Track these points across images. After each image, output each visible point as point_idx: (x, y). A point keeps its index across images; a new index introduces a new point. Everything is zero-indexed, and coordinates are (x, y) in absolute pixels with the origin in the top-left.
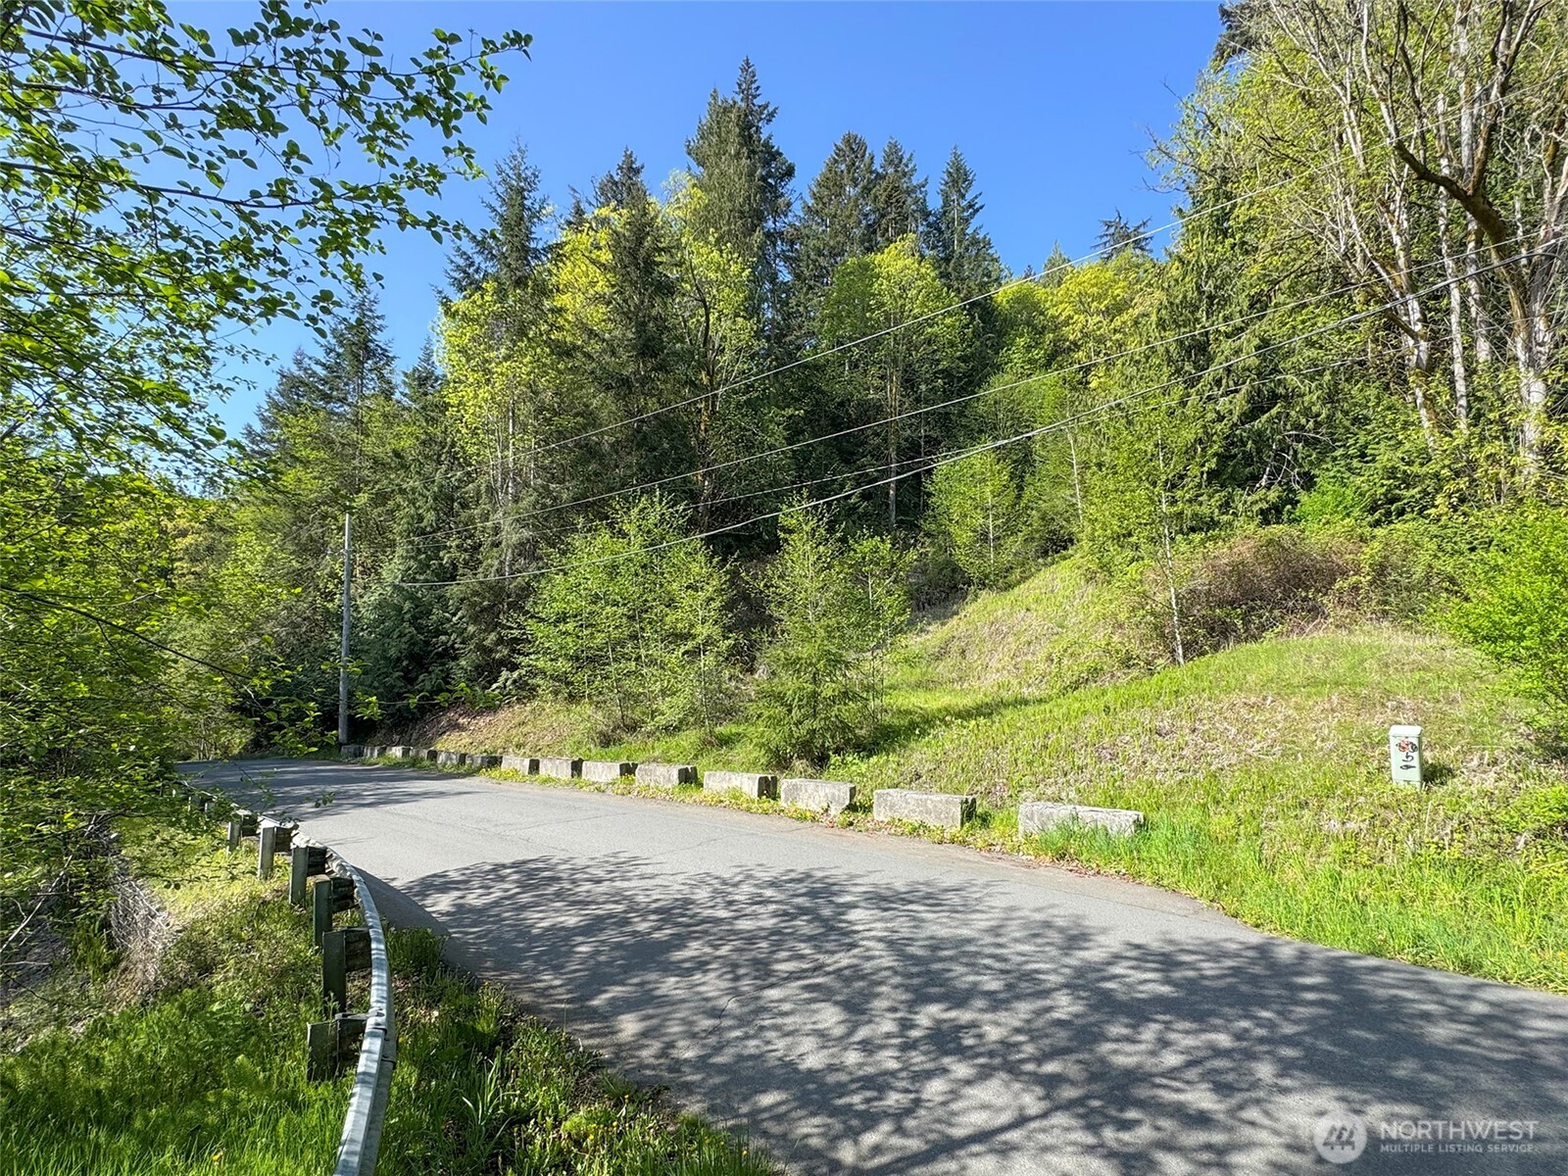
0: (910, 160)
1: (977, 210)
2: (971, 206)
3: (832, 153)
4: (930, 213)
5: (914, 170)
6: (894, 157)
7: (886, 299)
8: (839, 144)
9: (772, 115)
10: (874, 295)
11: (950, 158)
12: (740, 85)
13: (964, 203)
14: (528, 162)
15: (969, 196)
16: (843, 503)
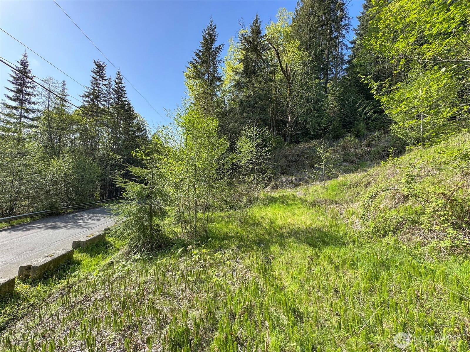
14: (214, 25)
16: (363, 116)
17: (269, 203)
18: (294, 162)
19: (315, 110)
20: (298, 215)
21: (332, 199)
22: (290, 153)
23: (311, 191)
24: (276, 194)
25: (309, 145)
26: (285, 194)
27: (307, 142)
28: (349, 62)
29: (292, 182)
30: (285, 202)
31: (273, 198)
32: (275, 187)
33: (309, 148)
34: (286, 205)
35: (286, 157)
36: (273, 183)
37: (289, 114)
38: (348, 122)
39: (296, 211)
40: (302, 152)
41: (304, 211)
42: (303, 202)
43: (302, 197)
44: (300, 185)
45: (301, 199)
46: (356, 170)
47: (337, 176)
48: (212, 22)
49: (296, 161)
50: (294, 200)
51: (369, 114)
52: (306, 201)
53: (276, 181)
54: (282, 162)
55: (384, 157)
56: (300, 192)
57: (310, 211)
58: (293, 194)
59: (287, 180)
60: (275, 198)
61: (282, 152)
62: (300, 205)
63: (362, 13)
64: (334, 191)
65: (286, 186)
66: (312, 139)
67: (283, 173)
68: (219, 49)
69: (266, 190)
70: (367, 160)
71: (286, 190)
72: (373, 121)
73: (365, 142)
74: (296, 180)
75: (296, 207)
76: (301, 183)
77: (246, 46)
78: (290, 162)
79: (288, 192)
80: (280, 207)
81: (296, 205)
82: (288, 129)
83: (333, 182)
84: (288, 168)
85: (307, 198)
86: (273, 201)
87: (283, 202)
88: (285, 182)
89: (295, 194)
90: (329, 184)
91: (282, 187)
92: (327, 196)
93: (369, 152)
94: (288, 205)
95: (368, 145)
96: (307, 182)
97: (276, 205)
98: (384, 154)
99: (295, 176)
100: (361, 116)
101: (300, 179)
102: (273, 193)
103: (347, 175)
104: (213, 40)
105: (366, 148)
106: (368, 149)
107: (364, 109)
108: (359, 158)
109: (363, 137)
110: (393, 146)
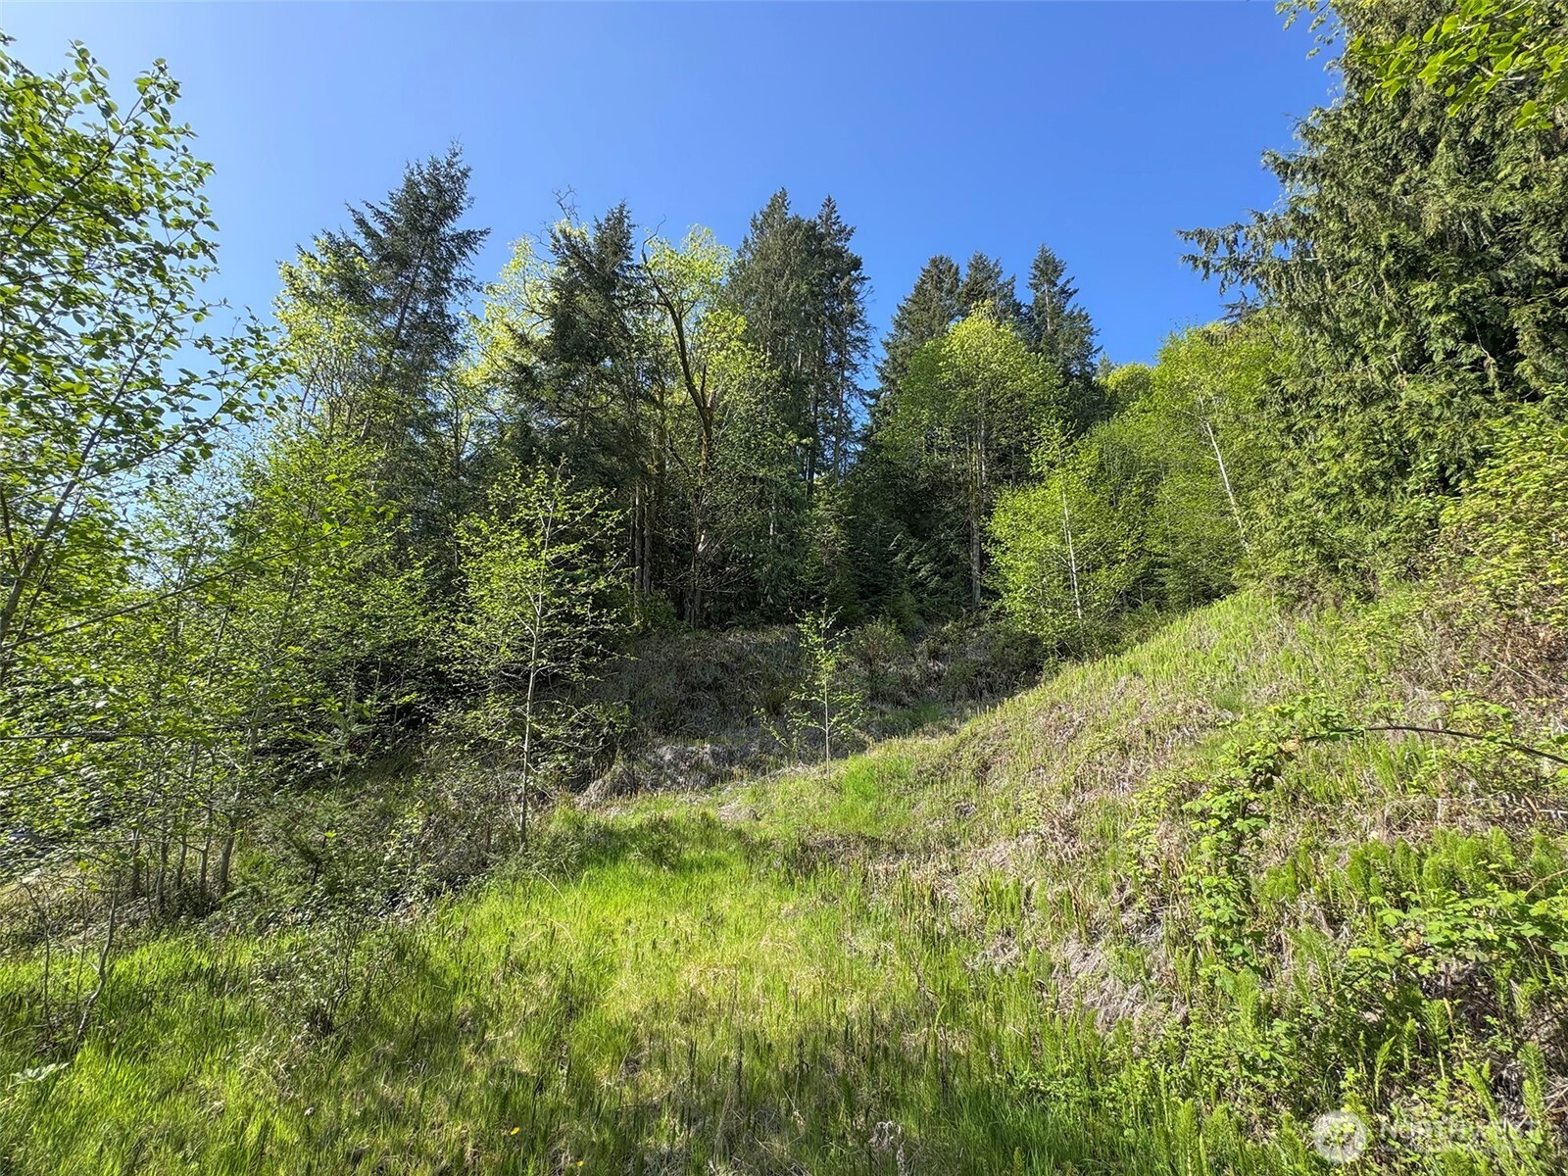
0: (996, 265)
2: (1063, 291)
3: (919, 274)
4: (1021, 306)
5: (1001, 272)
6: (980, 266)
8: (926, 267)
11: (1037, 255)
13: (1056, 290)
15: (1061, 283)
16: (907, 577)
17: (583, 861)
18: (709, 688)
19: (779, 530)
20: (738, 931)
21: (868, 831)
22: (695, 655)
23: (776, 801)
24: (626, 815)
25: (760, 637)
26: (667, 814)
27: (753, 627)
28: (865, 439)
29: (698, 766)
30: (668, 853)
31: (608, 833)
32: (626, 787)
33: (762, 647)
34: (673, 867)
35: (682, 669)
36: (619, 767)
37: (701, 528)
39: (724, 904)
40: (739, 659)
41: (764, 895)
42: (753, 850)
43: (744, 827)
44: (730, 776)
45: (739, 834)
46: (915, 725)
47: (861, 747)
48: (455, 155)
49: (715, 686)
50: (708, 842)
51: (922, 573)
52: (766, 844)
53: (632, 758)
54: (665, 686)
55: (981, 694)
56: (733, 804)
57: (794, 898)
58: (704, 815)
59: (680, 756)
60: (618, 836)
61: (668, 649)
62: (739, 867)
63: (892, 336)
64: (867, 798)
65: (674, 781)
66: (769, 621)
67: (666, 729)
69: (581, 801)
70: (935, 700)
71: (671, 798)
72: (932, 593)
73: (922, 646)
74: (714, 755)
75: (719, 877)
76: (736, 770)
77: (571, 270)
78: (693, 689)
79: (679, 806)
80: (640, 881)
81: (719, 864)
82: (694, 574)
83: (853, 764)
84: (688, 711)
85: (767, 830)
86: (607, 847)
87: (657, 856)
88: (670, 764)
89: (711, 812)
90: (843, 771)
91: (656, 785)
92: (845, 820)
93: (939, 676)
94: (679, 867)
95: (935, 655)
96: (756, 767)
97: (622, 869)
98: (981, 682)
99: (711, 742)
100: (903, 576)
101: (731, 753)
102: (613, 812)
103: (895, 742)
104: (449, 210)
105: (931, 664)
106: (936, 666)
107: (909, 558)
108: (914, 692)
109: (912, 635)
110: (1000, 662)
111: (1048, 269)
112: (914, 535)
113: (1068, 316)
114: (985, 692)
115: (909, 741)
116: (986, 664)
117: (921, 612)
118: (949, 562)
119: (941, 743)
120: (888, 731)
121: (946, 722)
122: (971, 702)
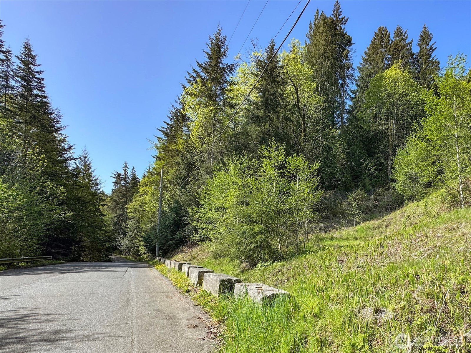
0: (405, 33)
1: (434, 50)
2: (431, 48)
3: (373, 35)
4: (414, 54)
5: (407, 37)
6: (399, 33)
7: (388, 87)
8: (377, 32)
9: (346, 21)
10: (383, 86)
11: (422, 30)
12: (334, 12)
13: (428, 47)
14: (222, 35)
15: (430, 44)
16: (367, 172)
23: (344, 234)
29: (321, 229)
38: (356, 176)
46: (371, 219)
47: (359, 224)
51: (372, 170)
55: (388, 210)
63: (361, 64)
64: (363, 232)
68: (232, 68)
70: (376, 212)
72: (375, 177)
73: (372, 196)
74: (324, 226)
76: (330, 229)
83: (359, 227)
93: (377, 205)
95: (376, 199)
96: (335, 229)
98: (388, 207)
99: (323, 224)
100: (365, 172)
101: (328, 226)
103: (367, 222)
105: (375, 202)
106: (376, 203)
107: (367, 165)
108: (370, 210)
109: (369, 193)
110: (394, 201)
111: (426, 37)
112: (370, 156)
113: (432, 61)
114: (389, 210)
115: (370, 222)
116: (390, 202)
117: (371, 184)
118: (381, 165)
119: (378, 222)
120: (365, 220)
121: (379, 217)
122: (386, 212)
